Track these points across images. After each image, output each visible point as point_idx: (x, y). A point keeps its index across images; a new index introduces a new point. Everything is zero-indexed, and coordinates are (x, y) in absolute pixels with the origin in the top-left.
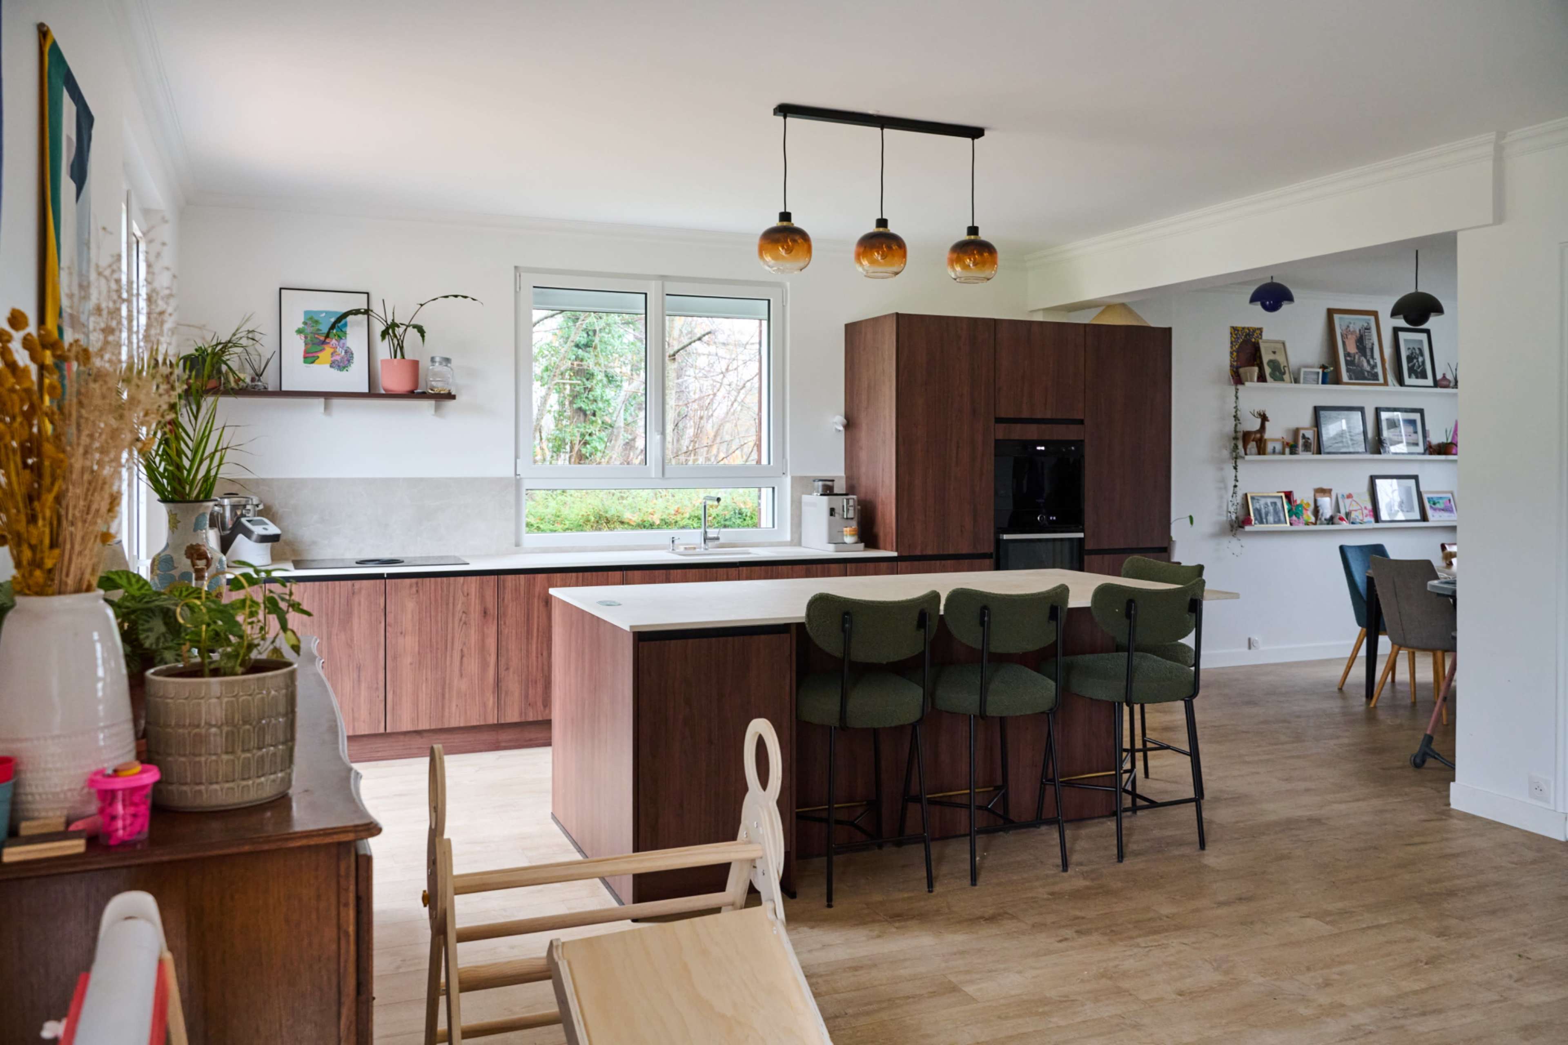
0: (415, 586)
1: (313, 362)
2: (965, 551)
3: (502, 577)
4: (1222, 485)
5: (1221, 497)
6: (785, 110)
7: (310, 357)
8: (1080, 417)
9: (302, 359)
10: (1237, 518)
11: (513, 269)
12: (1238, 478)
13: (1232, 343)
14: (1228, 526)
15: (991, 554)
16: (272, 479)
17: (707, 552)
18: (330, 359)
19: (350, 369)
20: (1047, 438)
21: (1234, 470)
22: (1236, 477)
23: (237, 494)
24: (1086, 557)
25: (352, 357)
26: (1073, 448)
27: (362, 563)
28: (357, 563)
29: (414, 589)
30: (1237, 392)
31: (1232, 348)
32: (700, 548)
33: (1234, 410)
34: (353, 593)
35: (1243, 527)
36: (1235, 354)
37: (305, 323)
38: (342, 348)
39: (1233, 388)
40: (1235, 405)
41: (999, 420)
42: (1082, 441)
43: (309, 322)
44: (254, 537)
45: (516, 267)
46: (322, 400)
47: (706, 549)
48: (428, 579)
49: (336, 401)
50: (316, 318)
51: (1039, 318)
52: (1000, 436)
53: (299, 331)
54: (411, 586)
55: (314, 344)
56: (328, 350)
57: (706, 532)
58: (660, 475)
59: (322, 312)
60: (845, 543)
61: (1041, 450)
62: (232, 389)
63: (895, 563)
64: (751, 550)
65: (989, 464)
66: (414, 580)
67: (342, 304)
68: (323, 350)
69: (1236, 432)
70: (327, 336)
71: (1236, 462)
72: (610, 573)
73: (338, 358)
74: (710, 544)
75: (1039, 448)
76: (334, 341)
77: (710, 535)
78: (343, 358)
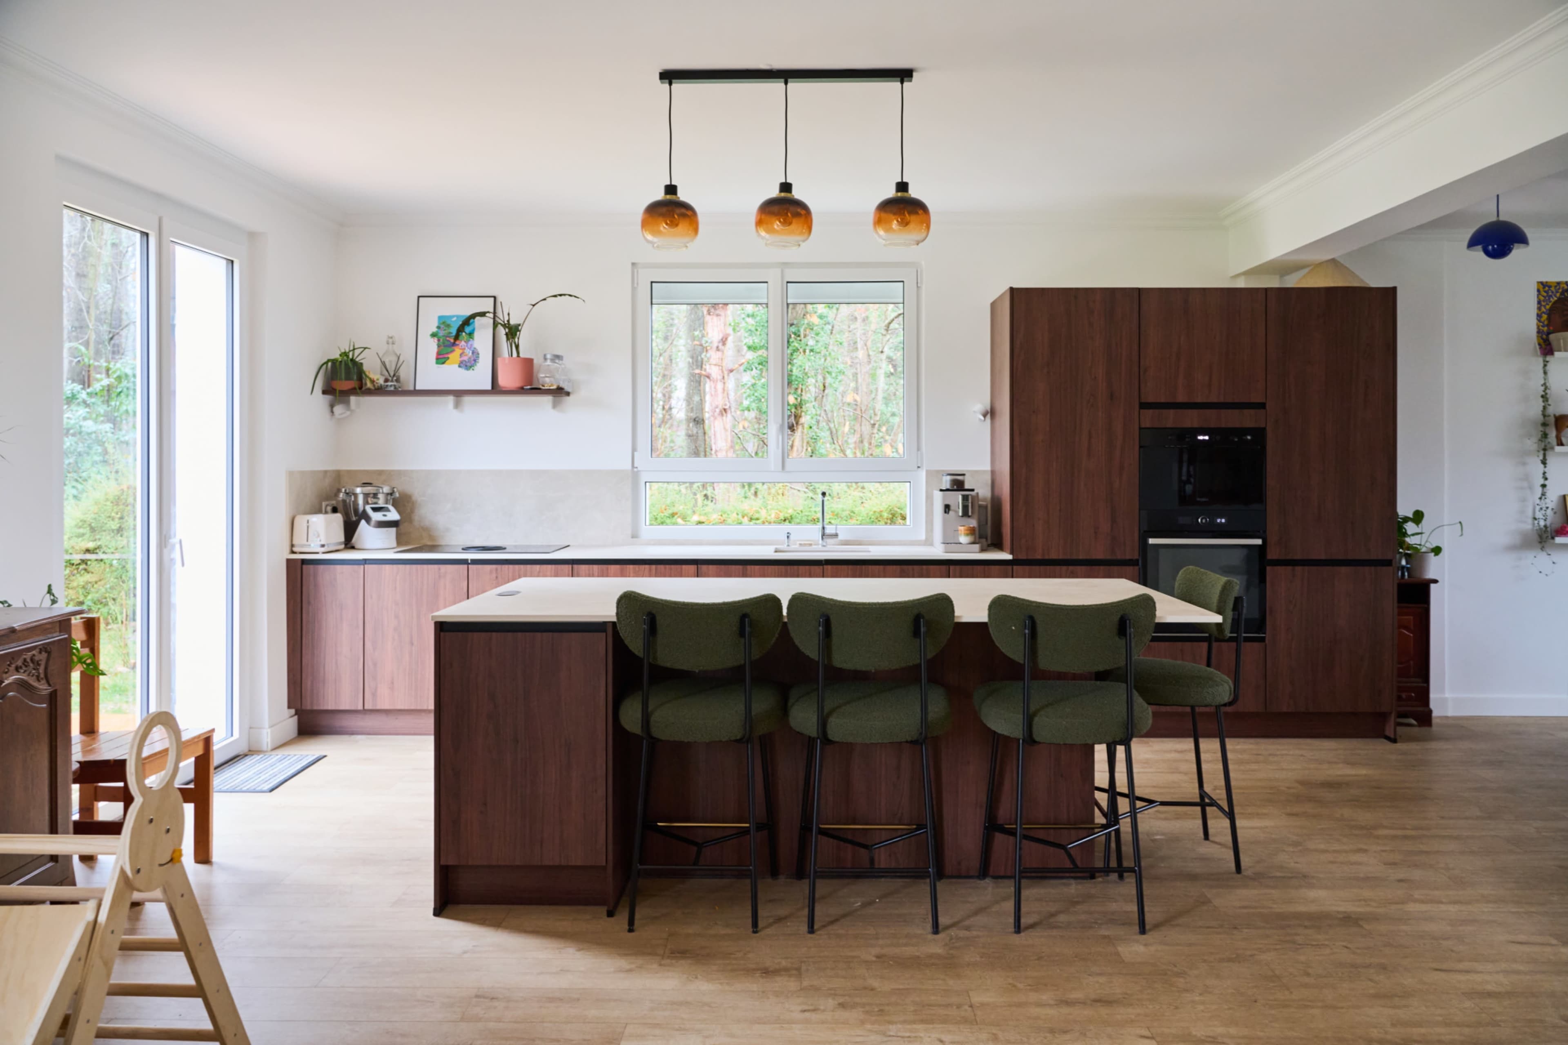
0: (494, 572)
1: (443, 363)
2: (1100, 556)
3: (575, 566)
4: (1525, 484)
5: (1524, 500)
6: (669, 76)
7: (441, 358)
8: (1259, 399)
9: (434, 361)
10: (1545, 526)
11: (630, 265)
12: (1547, 475)
13: (1539, 302)
14: (1536, 537)
15: (1137, 560)
16: (412, 471)
17: (824, 549)
18: (458, 359)
19: (475, 368)
20: (1212, 425)
21: (1542, 466)
22: (1544, 473)
23: (371, 484)
24: (1268, 568)
25: (478, 357)
26: (1249, 437)
27: (466, 549)
28: (463, 549)
29: (494, 575)
30: (1545, 366)
31: (1539, 309)
32: (818, 544)
33: (1543, 388)
34: (440, 577)
35: (1553, 538)
36: (1545, 317)
37: (438, 327)
38: (470, 349)
39: (1541, 360)
40: (1542, 382)
41: (1144, 406)
42: (1263, 430)
43: (442, 326)
44: (373, 523)
45: (633, 264)
46: (451, 399)
47: (824, 546)
48: (506, 566)
49: (467, 399)
50: (448, 322)
51: (1241, 284)
52: (1147, 424)
53: (433, 335)
54: (491, 572)
55: (446, 346)
56: (458, 351)
57: (823, 528)
58: (780, 468)
59: (454, 316)
60: (960, 543)
61: (1204, 440)
62: (369, 389)
63: (1010, 568)
64: (871, 548)
65: (1133, 457)
66: (494, 566)
67: (465, 309)
68: (453, 351)
69: (1544, 416)
70: (457, 337)
71: (1545, 455)
72: (684, 567)
73: (466, 358)
74: (830, 541)
75: (1201, 438)
76: (463, 343)
77: (827, 531)
78: (470, 358)
